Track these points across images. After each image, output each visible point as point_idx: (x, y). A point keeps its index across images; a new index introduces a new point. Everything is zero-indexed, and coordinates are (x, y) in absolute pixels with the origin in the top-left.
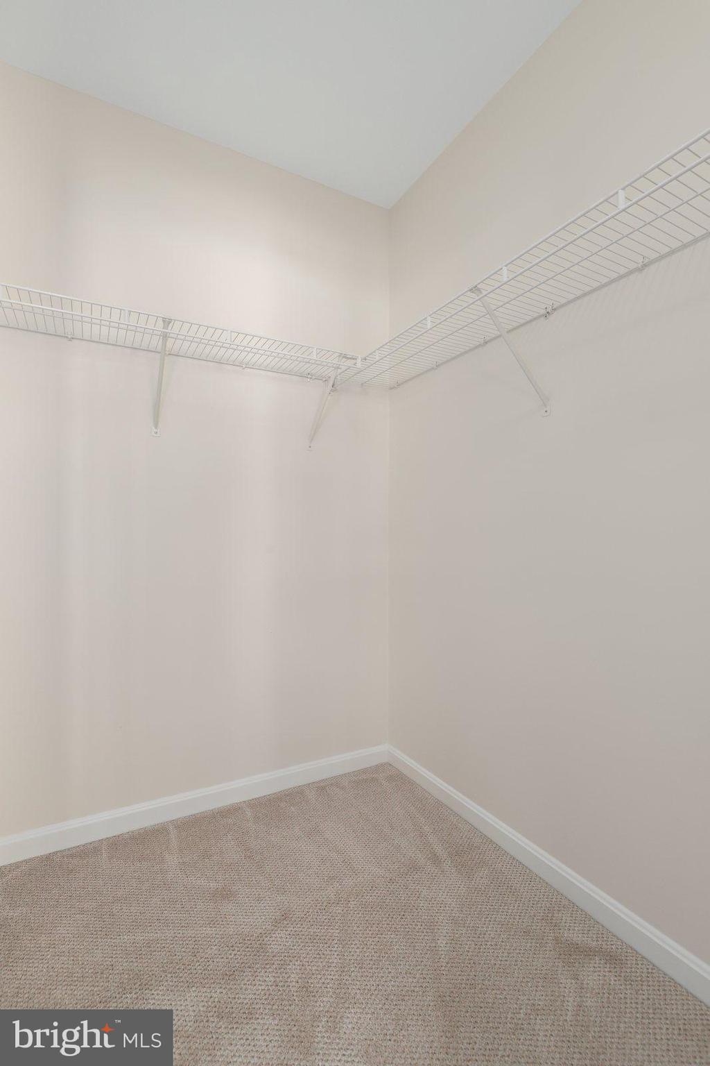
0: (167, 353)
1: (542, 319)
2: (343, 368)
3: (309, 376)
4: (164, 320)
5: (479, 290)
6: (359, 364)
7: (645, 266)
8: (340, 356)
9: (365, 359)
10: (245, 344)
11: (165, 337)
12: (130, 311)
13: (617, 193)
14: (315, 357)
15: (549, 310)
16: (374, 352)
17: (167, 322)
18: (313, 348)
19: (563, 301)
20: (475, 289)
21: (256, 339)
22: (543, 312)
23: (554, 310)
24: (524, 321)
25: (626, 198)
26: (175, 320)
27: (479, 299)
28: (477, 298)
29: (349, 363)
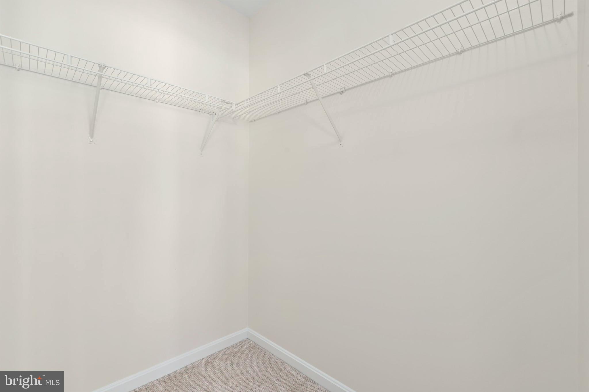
0: (101, 87)
1: (339, 94)
2: (223, 108)
3: (200, 111)
4: (100, 66)
5: (309, 75)
6: (234, 107)
7: (393, 75)
8: (222, 101)
9: (237, 105)
10: (159, 87)
11: (100, 77)
12: (72, 57)
13: (388, 36)
14: (207, 101)
15: (343, 90)
16: (244, 101)
17: (102, 67)
18: (206, 95)
19: (351, 86)
20: (307, 74)
21: (167, 86)
22: (340, 91)
23: (346, 90)
24: (329, 94)
25: (393, 40)
26: (108, 67)
27: (309, 81)
28: (308, 80)
29: (227, 106)
